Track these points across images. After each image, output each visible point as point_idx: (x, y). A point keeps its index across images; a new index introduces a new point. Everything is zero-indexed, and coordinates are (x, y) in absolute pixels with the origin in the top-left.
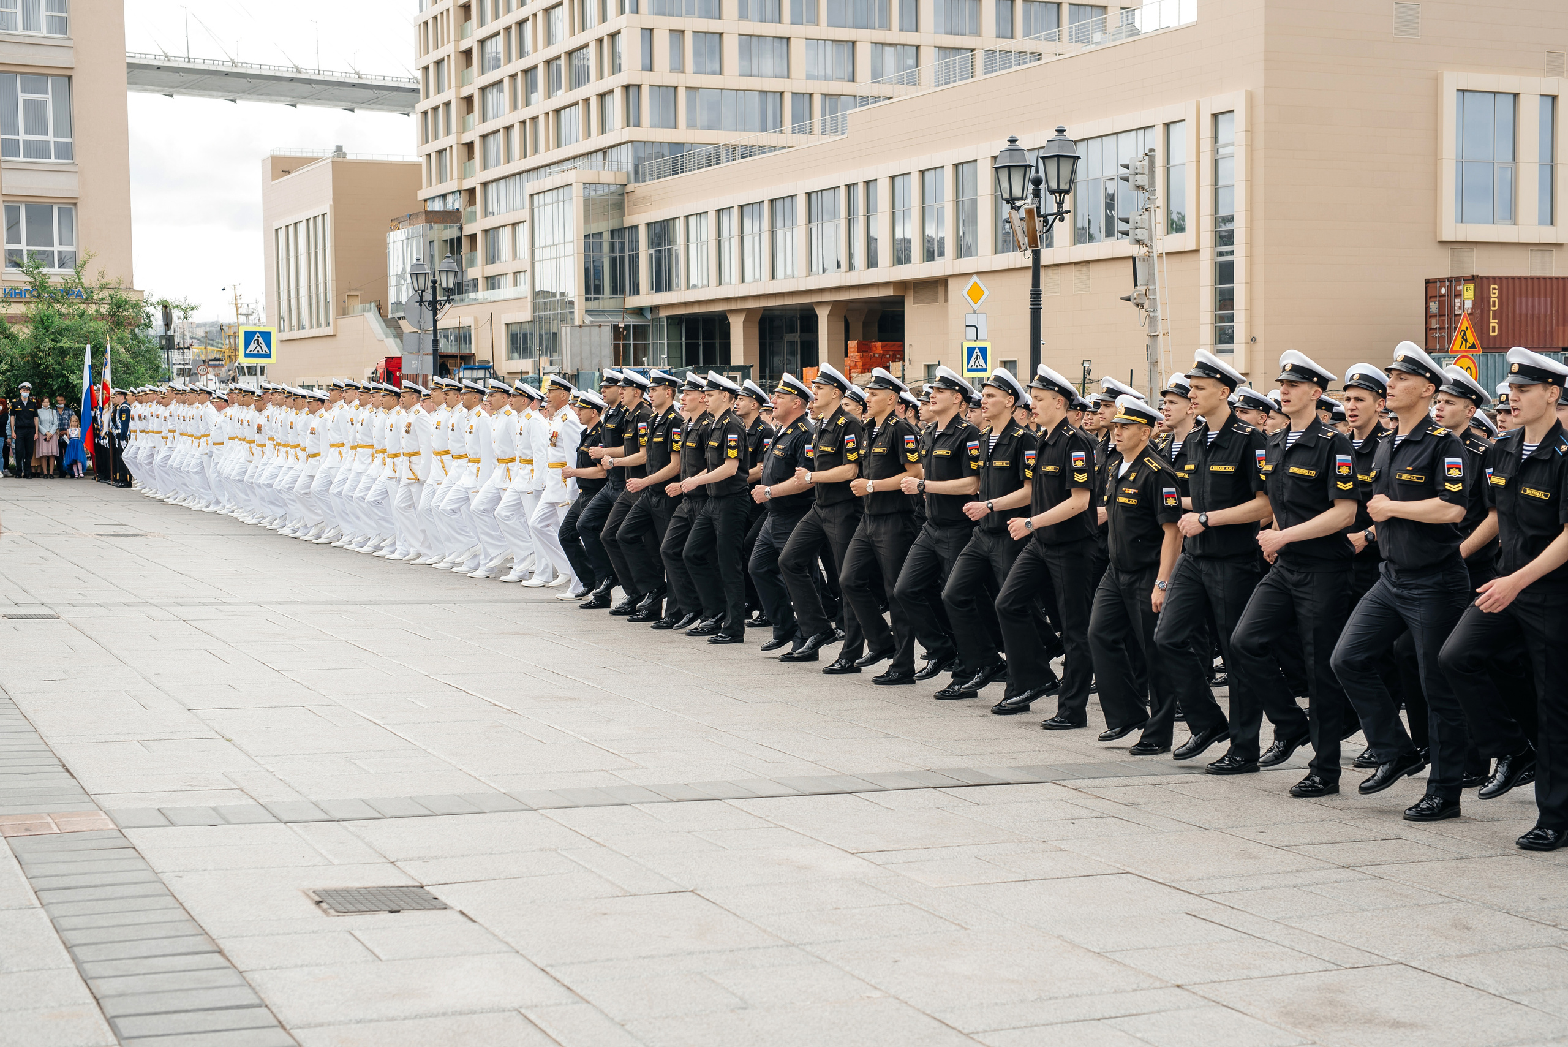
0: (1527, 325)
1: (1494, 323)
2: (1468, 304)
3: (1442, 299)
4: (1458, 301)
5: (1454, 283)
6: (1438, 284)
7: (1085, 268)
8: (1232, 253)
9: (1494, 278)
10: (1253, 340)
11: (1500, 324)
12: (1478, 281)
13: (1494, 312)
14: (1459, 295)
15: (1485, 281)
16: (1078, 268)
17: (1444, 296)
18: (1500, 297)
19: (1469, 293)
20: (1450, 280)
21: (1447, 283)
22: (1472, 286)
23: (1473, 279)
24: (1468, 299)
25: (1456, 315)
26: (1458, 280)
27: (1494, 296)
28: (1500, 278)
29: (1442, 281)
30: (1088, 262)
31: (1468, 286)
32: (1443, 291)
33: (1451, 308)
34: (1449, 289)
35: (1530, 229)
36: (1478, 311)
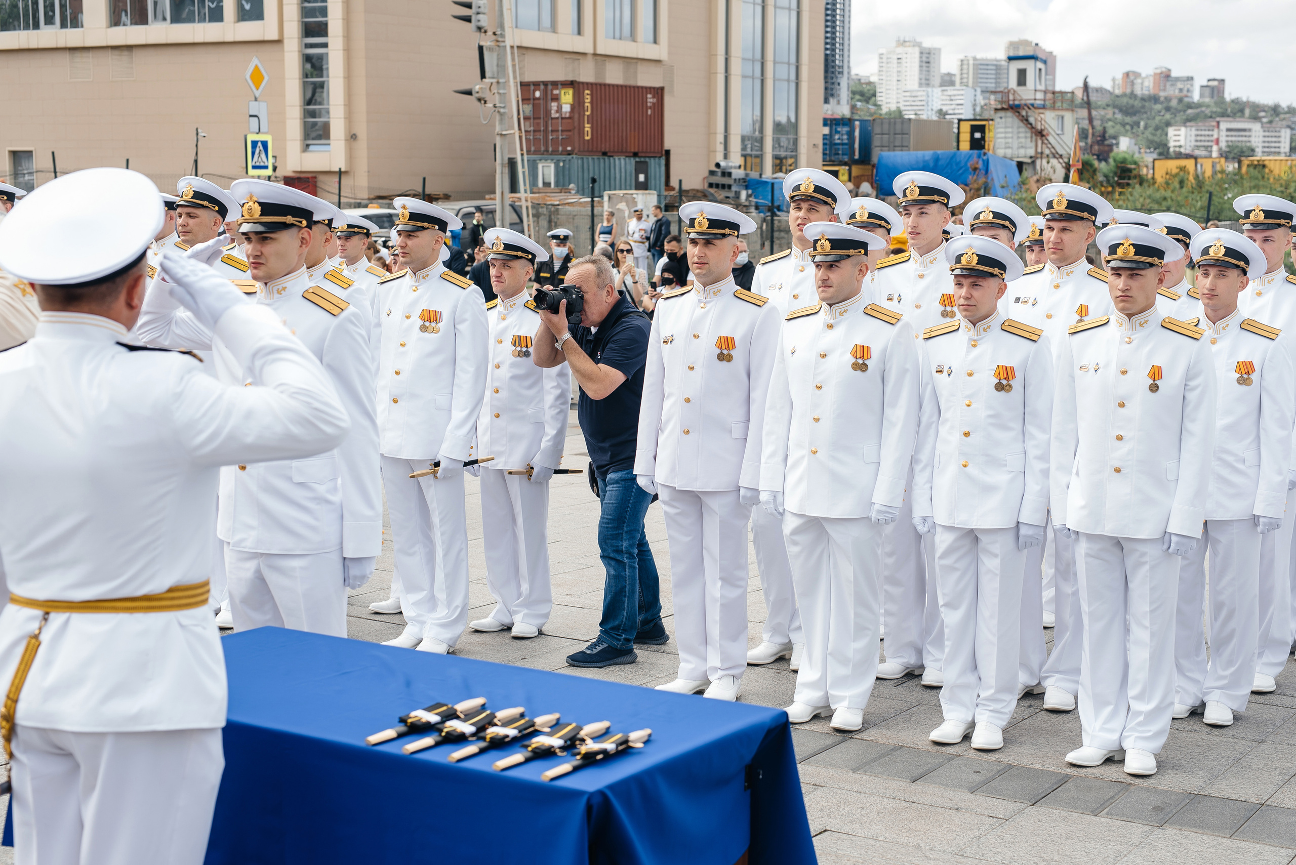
0: (610, 131)
1: (588, 128)
2: (566, 108)
3: (537, 102)
4: (554, 105)
5: (550, 87)
6: (532, 88)
7: (126, 53)
8: (325, 45)
9: (587, 84)
10: (354, 137)
11: (592, 128)
12: (576, 85)
13: (588, 116)
14: (556, 99)
15: (581, 86)
16: (116, 52)
17: (539, 99)
18: (592, 103)
19: (567, 98)
20: (546, 84)
21: (542, 87)
22: (571, 91)
23: (571, 84)
24: (566, 103)
25: (552, 119)
26: (555, 84)
27: (588, 100)
28: (592, 84)
29: (536, 84)
30: (130, 48)
31: (566, 90)
32: (537, 94)
33: (548, 112)
34: (545, 93)
35: (567, 40)
36: (576, 116)
